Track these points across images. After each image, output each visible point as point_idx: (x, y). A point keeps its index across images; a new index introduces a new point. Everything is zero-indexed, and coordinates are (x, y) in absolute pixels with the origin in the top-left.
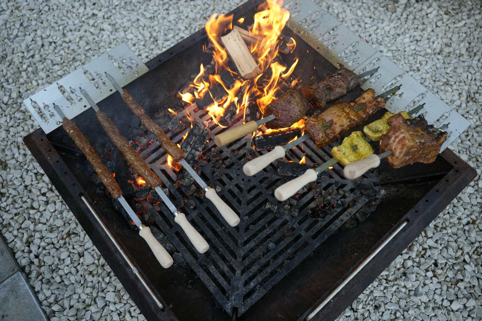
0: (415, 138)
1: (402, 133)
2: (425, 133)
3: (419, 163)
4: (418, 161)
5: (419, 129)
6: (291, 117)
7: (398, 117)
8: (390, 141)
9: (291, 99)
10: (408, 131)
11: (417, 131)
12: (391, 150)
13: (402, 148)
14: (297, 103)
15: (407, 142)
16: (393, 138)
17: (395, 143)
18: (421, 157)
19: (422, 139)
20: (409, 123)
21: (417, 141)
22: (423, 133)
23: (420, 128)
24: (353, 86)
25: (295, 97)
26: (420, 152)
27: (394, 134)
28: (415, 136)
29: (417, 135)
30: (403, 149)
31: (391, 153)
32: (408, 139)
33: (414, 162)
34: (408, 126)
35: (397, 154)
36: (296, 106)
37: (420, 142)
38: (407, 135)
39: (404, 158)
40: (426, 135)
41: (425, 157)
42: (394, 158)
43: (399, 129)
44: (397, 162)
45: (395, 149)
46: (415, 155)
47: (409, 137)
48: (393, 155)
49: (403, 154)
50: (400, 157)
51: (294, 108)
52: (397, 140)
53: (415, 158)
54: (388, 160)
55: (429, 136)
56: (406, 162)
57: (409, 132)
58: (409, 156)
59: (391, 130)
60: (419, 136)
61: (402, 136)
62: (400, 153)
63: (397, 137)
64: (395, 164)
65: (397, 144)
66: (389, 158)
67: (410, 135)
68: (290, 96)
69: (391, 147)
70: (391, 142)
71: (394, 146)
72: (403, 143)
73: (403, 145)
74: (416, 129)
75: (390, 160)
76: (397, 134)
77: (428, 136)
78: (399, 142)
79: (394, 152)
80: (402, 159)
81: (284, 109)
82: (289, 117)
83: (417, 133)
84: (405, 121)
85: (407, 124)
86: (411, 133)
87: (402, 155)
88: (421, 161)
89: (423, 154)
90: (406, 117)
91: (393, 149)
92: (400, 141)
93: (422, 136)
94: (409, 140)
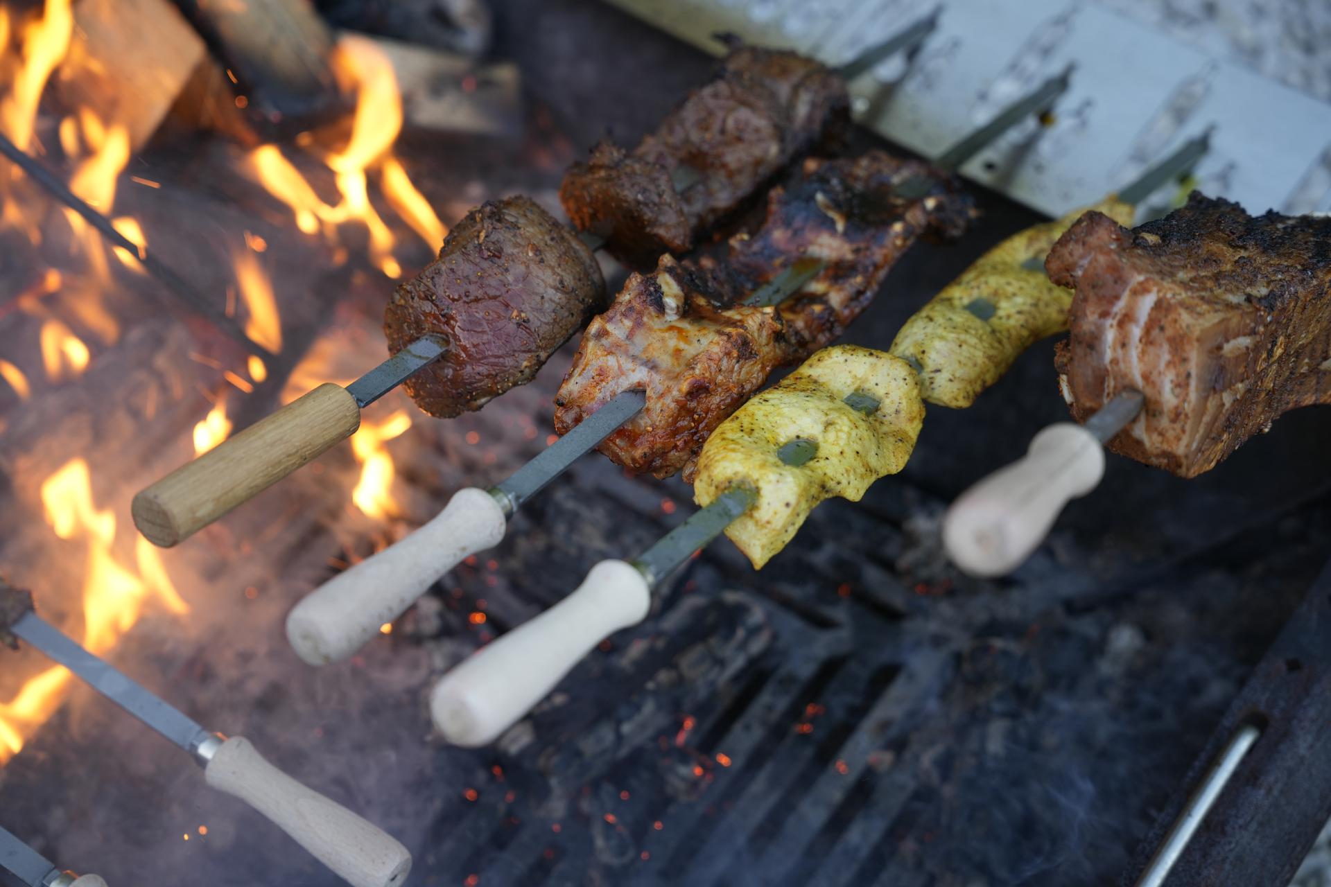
0: (1218, 291)
1: (1142, 290)
2: (1251, 252)
3: (1300, 414)
4: (1291, 401)
5: (1218, 247)
6: (523, 324)
7: (1090, 231)
8: (1101, 355)
9: (494, 237)
10: (1167, 273)
11: (1212, 259)
12: (1132, 388)
13: (1179, 358)
14: (537, 251)
15: (1185, 318)
16: (1110, 335)
17: (1134, 352)
18: (1295, 380)
19: (1251, 283)
20: (1151, 239)
21: (1234, 299)
22: (1243, 253)
23: (1217, 240)
24: (810, 119)
25: (515, 226)
26: (1279, 352)
27: (1104, 315)
28: (1209, 284)
29: (1217, 277)
30: (1185, 360)
31: (1138, 399)
32: (1182, 304)
33: (1275, 415)
34: (1155, 251)
35: (1168, 397)
36: (534, 269)
37: (1249, 299)
38: (1172, 292)
39: (1212, 404)
40: (1260, 260)
41: (1314, 370)
42: (1164, 422)
43: (1120, 280)
44: (1185, 440)
45: (1146, 377)
46: (1261, 376)
47: (1183, 295)
48: (1149, 408)
49: (1193, 383)
50: (1188, 408)
51: (525, 278)
52: (1136, 331)
53: (1270, 393)
54: (1139, 443)
55: (1279, 255)
56: (1229, 425)
57: (1172, 275)
58: (1229, 386)
59: (1085, 300)
60: (1231, 275)
61: (1147, 303)
62: (1181, 384)
63: (1126, 319)
64: (1180, 450)
65: (1143, 352)
66: (1139, 431)
67: (1184, 285)
68: (487, 223)
69: (1124, 376)
70: (1109, 355)
71: (1135, 368)
72: (1169, 332)
73: (1178, 343)
74: (1203, 252)
75: (1151, 442)
76: (1120, 307)
77: (1275, 261)
78: (1147, 340)
79: (1149, 391)
80: (1200, 411)
81: (475, 291)
82: (511, 327)
83: (1214, 269)
84: (1131, 238)
85: (1145, 247)
86: (1182, 275)
87: (1193, 396)
88: (1309, 400)
89: (1298, 354)
90: (1127, 217)
91: (1140, 382)
92: (1148, 330)
93: (1245, 273)
94: (1189, 308)
